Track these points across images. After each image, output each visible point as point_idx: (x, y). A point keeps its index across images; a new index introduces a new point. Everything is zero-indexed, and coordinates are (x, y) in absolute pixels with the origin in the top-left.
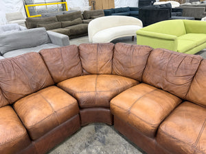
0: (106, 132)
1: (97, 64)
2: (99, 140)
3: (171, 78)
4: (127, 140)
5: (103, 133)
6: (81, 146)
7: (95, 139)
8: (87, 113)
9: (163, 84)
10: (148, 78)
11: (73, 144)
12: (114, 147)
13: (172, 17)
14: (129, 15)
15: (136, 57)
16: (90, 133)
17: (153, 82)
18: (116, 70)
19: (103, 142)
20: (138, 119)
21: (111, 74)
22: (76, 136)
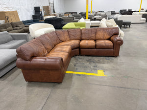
9: (89, 37)
15: (77, 32)
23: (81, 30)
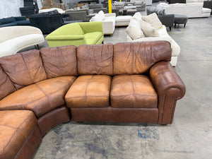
0: (68, 129)
1: (29, 73)
2: (66, 138)
3: (100, 64)
4: (88, 124)
5: (65, 131)
6: (53, 152)
7: (62, 139)
8: (44, 120)
9: (96, 70)
10: (83, 70)
11: (43, 155)
12: (82, 134)
13: (65, 22)
14: (18, 25)
15: (66, 56)
16: (53, 138)
17: (88, 72)
18: (51, 74)
19: (70, 136)
20: (95, 98)
21: (48, 79)
22: (40, 148)
23: (76, 49)
